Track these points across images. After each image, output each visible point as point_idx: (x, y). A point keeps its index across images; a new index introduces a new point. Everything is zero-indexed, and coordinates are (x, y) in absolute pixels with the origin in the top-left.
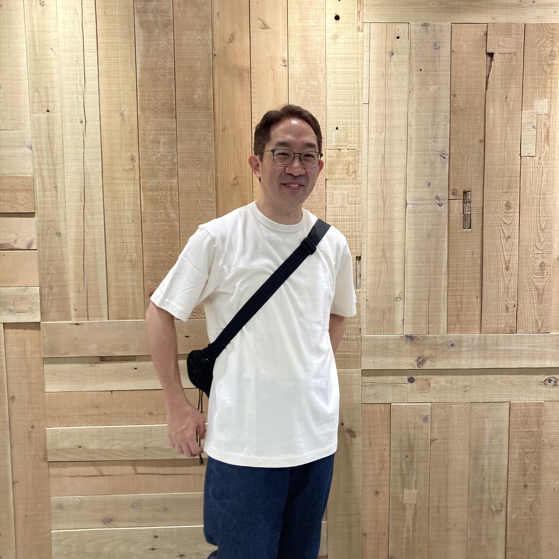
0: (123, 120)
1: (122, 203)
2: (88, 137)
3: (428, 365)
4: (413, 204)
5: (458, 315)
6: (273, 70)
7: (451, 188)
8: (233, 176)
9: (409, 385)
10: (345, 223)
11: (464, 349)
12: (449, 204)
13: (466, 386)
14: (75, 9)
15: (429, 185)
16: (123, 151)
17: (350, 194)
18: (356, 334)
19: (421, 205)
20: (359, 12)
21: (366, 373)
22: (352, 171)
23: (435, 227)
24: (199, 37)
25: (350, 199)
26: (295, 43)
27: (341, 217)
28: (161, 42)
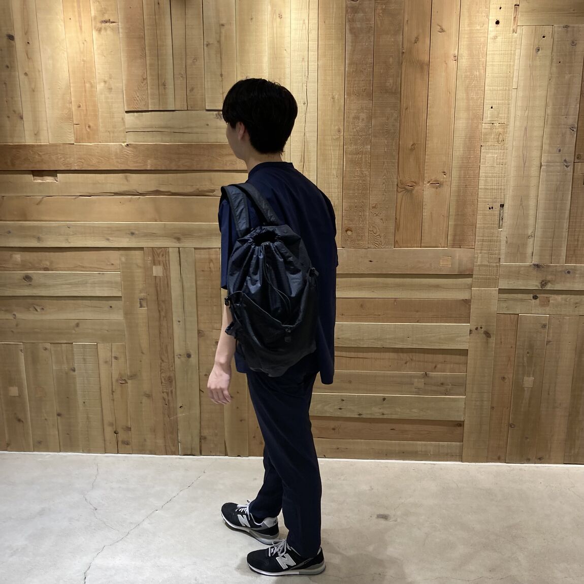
0: (334, 101)
1: (330, 163)
2: (308, 115)
3: (549, 287)
4: (547, 165)
5: (575, 250)
6: (446, 64)
7: (577, 154)
8: (411, 143)
9: (534, 301)
10: (494, 179)
11: (577, 275)
12: (574, 165)
13: (577, 303)
14: (304, 20)
15: (560, 151)
16: (333, 126)
17: (498, 158)
18: (496, 263)
19: (552, 166)
20: (515, 18)
21: (501, 291)
22: (501, 140)
23: (562, 183)
24: (393, 40)
25: (498, 161)
26: (464, 42)
27: (491, 174)
28: (364, 44)
